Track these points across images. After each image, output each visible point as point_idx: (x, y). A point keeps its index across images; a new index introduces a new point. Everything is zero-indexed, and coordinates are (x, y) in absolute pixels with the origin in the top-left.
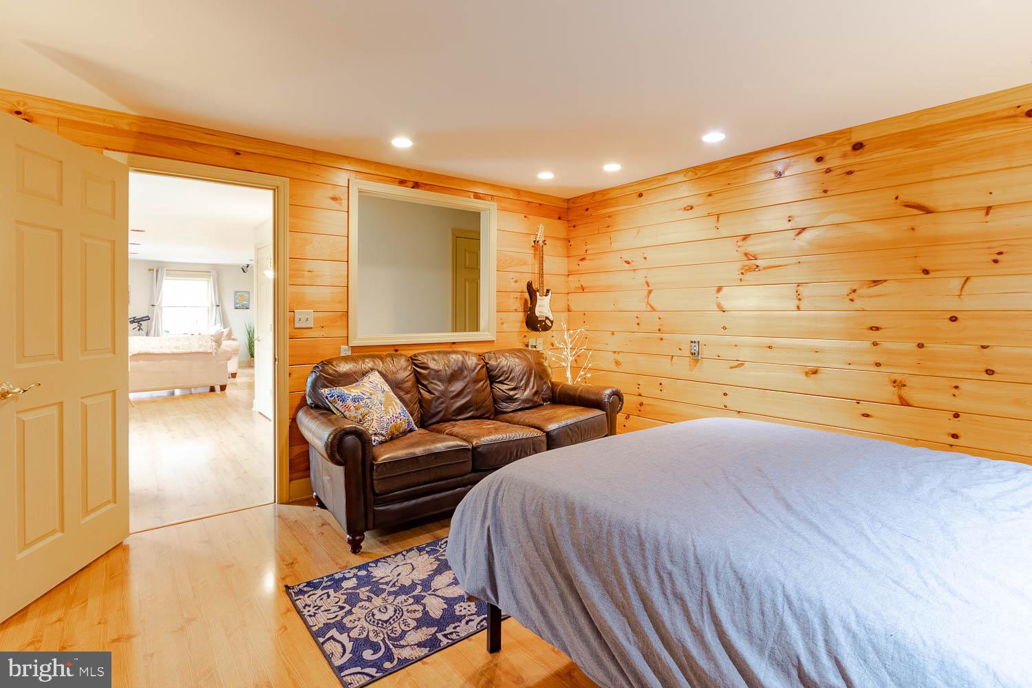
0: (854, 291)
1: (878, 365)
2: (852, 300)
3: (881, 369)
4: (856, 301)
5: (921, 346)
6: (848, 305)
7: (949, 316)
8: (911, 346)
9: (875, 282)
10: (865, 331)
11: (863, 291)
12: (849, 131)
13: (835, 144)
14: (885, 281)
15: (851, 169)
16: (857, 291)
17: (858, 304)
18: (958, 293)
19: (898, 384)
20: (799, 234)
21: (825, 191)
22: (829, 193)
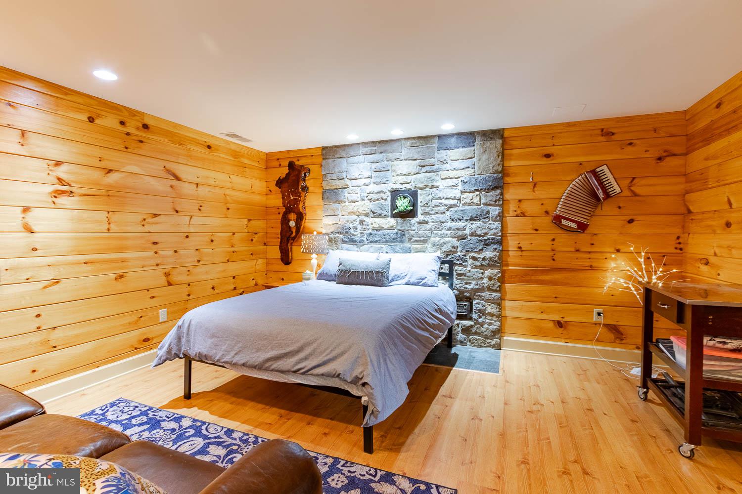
0: (144, 220)
1: (157, 265)
2: (143, 225)
3: (160, 267)
4: (145, 226)
5: (176, 251)
6: (140, 228)
7: (185, 235)
8: (171, 252)
9: (155, 214)
10: (151, 245)
11: (149, 220)
12: (143, 114)
13: (133, 118)
14: (160, 215)
15: (142, 140)
16: (146, 220)
17: (147, 228)
18: (188, 224)
19: (167, 275)
20: (108, 173)
21: (126, 148)
22: (129, 150)
